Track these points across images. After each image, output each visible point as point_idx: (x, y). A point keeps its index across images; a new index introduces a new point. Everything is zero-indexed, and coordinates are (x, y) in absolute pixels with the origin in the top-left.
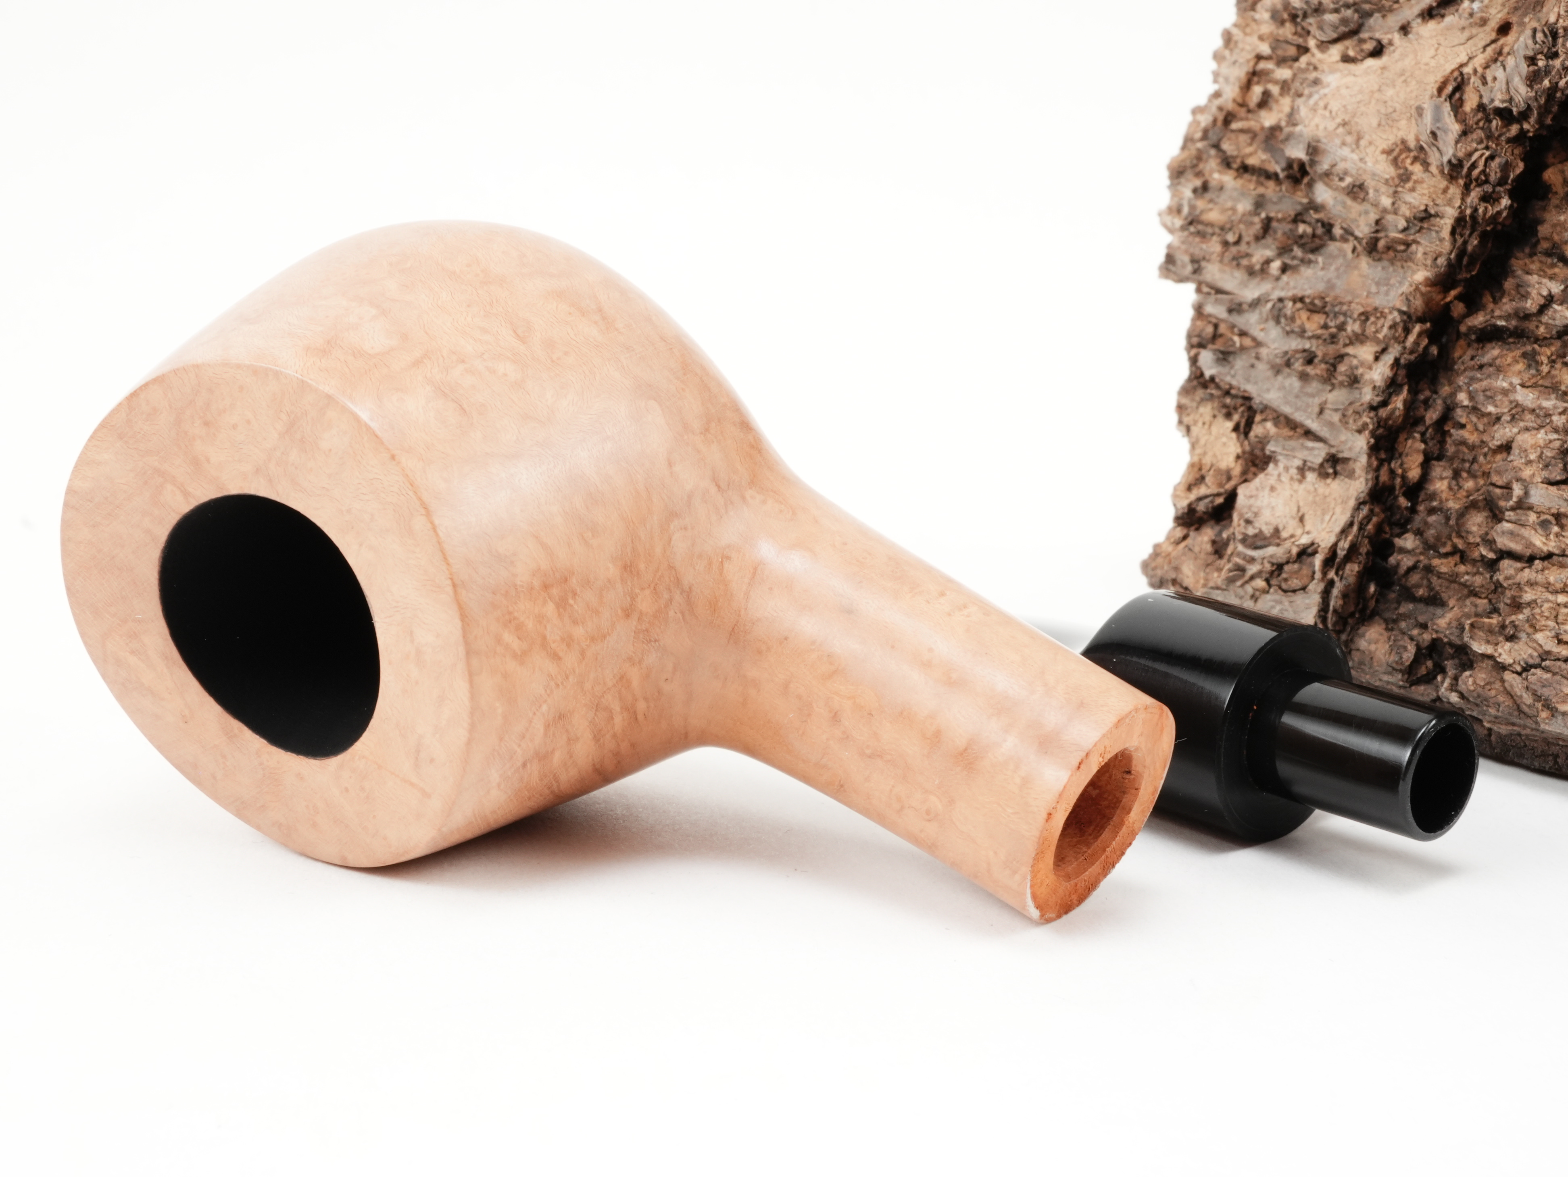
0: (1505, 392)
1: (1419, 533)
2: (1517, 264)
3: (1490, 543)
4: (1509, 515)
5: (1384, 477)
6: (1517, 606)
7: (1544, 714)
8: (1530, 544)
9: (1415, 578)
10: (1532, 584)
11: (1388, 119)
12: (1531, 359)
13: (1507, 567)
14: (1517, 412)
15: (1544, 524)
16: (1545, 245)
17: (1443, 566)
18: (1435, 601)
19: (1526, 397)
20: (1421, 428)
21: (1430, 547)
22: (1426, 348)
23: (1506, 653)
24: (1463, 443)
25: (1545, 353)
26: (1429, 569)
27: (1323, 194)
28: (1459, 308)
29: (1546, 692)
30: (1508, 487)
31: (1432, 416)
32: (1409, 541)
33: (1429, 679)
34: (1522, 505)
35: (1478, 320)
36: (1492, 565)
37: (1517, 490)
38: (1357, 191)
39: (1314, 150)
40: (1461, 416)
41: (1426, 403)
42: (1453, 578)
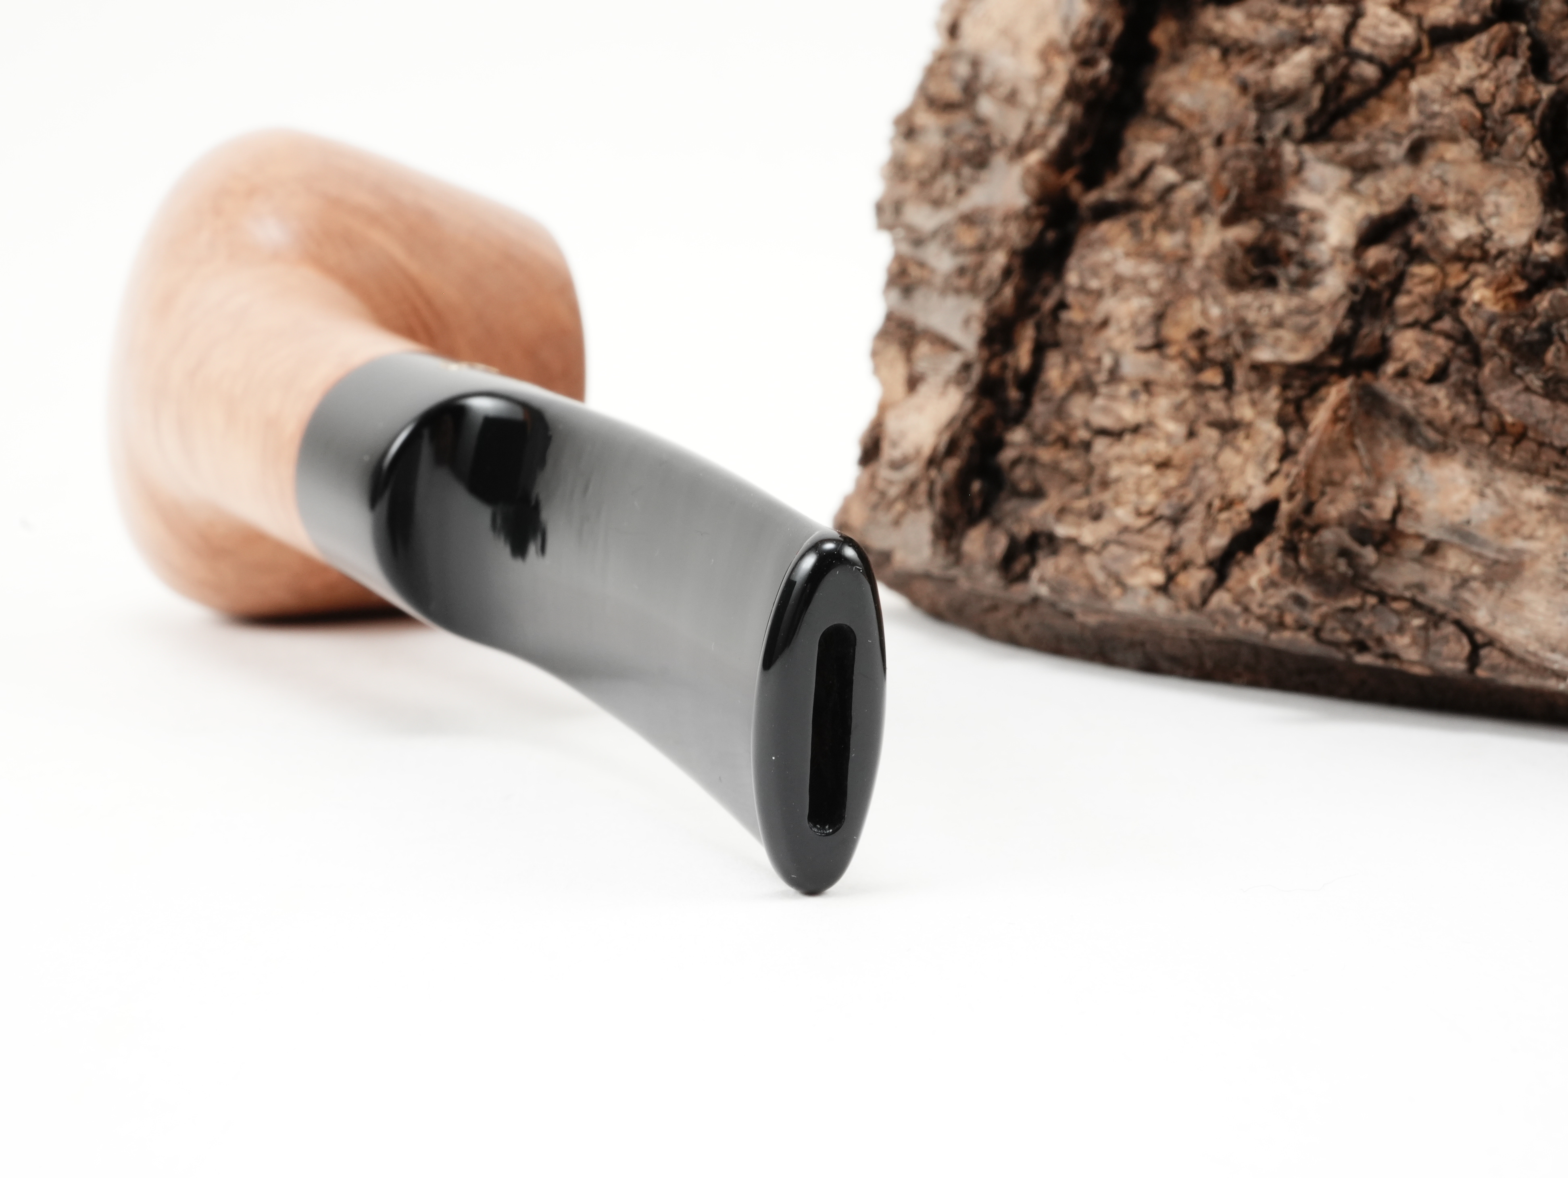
0: (1109, 265)
1: (1030, 427)
2: (1129, 135)
3: (1087, 424)
4: (1104, 390)
5: (994, 368)
6: (1105, 484)
7: (1116, 592)
8: (1120, 418)
9: (1019, 472)
10: (1119, 459)
11: (1041, 20)
12: (1135, 228)
13: (1100, 445)
14: (1118, 283)
15: (1134, 394)
16: (1152, 109)
17: (1045, 455)
18: (1037, 494)
19: (1126, 267)
20: (1037, 317)
21: (1038, 439)
22: (1042, 233)
23: (1088, 534)
24: (1071, 325)
25: (1147, 220)
26: (1033, 461)
27: (986, 106)
28: (1076, 189)
29: (1117, 567)
30: (1098, 360)
31: (1049, 303)
32: (1018, 436)
33: (1024, 576)
34: (1114, 376)
35: (1092, 197)
36: (1087, 446)
37: (1107, 361)
38: (1012, 98)
39: (976, 64)
40: (1071, 298)
41: (1046, 292)
42: (1055, 467)
